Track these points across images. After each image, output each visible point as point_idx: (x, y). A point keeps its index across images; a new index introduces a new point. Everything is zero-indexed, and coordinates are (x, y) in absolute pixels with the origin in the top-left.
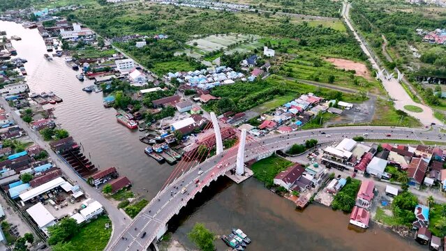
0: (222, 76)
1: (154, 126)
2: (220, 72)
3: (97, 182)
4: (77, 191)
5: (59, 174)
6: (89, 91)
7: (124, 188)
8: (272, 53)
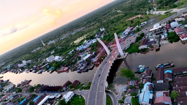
0: (91, 42)
1: (75, 65)
3: (64, 89)
4: (57, 95)
5: (45, 95)
6: (41, 73)
7: (78, 84)
8: (104, 29)
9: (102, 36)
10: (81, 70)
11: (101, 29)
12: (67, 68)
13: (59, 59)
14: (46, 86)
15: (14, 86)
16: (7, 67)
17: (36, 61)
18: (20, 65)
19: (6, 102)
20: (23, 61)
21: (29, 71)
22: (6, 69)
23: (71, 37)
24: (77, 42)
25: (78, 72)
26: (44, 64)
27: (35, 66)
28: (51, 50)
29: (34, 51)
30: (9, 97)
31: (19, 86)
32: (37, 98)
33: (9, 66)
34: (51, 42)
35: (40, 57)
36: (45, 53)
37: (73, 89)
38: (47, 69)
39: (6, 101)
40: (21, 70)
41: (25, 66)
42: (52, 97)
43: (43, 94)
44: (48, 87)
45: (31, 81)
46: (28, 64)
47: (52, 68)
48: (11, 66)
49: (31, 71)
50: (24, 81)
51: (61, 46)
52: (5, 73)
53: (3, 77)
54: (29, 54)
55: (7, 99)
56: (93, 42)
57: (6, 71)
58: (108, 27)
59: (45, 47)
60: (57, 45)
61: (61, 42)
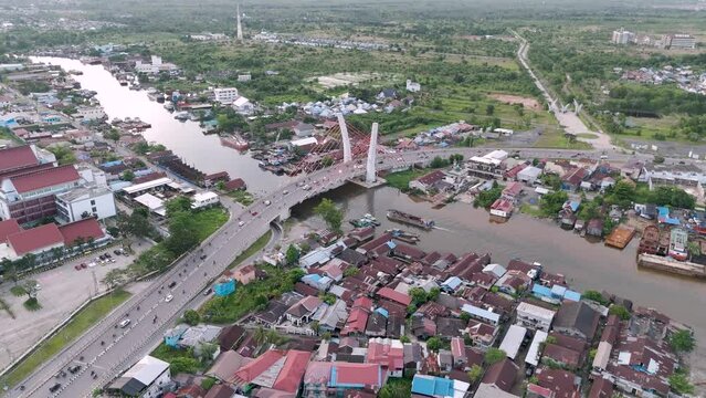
0: (351, 107)
1: (268, 147)
2: (348, 103)
3: (208, 183)
4: (186, 188)
5: (164, 175)
6: (183, 120)
7: (239, 189)
8: (417, 87)
9: (390, 108)
10: (270, 165)
11: (409, 82)
12: (245, 144)
13: (246, 107)
14: (176, 157)
15: (105, 117)
16: (103, 48)
17: (189, 79)
18: (140, 66)
19: (75, 146)
20: (154, 58)
21: (155, 98)
22: (98, 54)
23: (327, 57)
24: (327, 81)
25: (260, 166)
26: (203, 100)
27: (177, 93)
28: (246, 64)
29: (200, 37)
30: (84, 138)
31: (116, 123)
32: (144, 172)
33: (108, 48)
35: (206, 69)
36: (225, 65)
37: (223, 191)
38: (203, 119)
39: (74, 142)
40: (137, 82)
41: (152, 74)
42: (174, 185)
43: (160, 171)
44: (179, 162)
45: (149, 126)
46: (164, 76)
47: (214, 122)
48: (115, 51)
49: (161, 100)
50: (132, 119)
51: (279, 70)
52: (92, 64)
53: (81, 74)
54: (181, 39)
55: (78, 140)
56: (356, 112)
57: (96, 58)
58: (435, 86)
59: (239, 42)
60: (272, 61)
61: (291, 55)
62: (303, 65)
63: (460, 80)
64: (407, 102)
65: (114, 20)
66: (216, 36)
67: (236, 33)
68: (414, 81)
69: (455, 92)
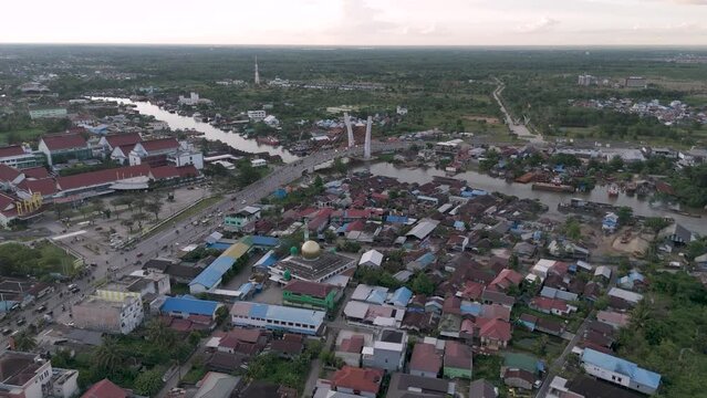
8: (405, 111)
9: (383, 123)
11: (399, 108)
12: (277, 141)
20: (192, 94)
22: (143, 93)
23: (332, 95)
24: (333, 110)
26: (239, 119)
27: (218, 115)
28: (267, 100)
29: (224, 83)
33: (150, 89)
34: (277, 82)
35: (235, 103)
36: (250, 100)
41: (194, 105)
46: (203, 106)
48: (155, 92)
49: (206, 121)
51: (294, 103)
54: (209, 85)
57: (142, 97)
58: (420, 110)
59: (257, 86)
60: (288, 98)
61: (302, 94)
62: (313, 100)
63: (439, 107)
64: (396, 120)
65: (144, 72)
66: (236, 82)
67: (253, 80)
68: (402, 107)
69: (435, 114)
